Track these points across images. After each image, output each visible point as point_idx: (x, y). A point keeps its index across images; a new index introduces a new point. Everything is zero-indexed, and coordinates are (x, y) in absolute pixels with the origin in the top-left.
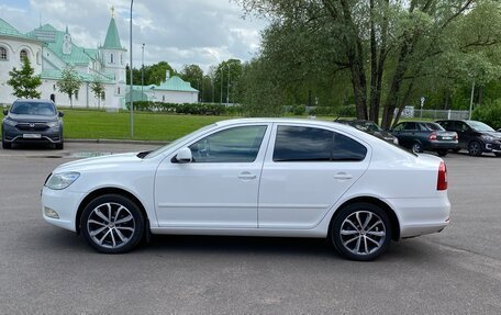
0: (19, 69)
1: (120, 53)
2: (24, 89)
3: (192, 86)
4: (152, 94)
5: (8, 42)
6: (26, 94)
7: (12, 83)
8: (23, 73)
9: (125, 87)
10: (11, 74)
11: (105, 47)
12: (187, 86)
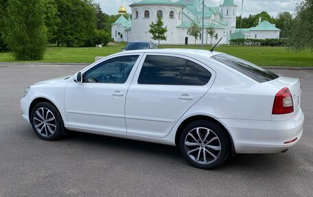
0: (155, 23)
1: (233, 8)
2: (157, 35)
3: (276, 27)
4: (248, 34)
5: (164, 7)
6: (159, 37)
7: (151, 31)
8: (158, 25)
9: (234, 30)
10: (151, 26)
11: (224, 5)
12: (273, 27)
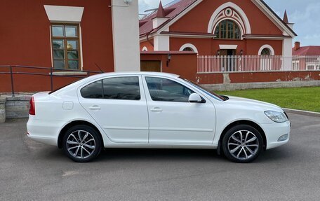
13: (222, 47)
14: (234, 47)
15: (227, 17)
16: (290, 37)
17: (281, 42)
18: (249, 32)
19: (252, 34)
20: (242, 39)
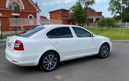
13: (13, 14)
14: (18, 15)
15: (14, 1)
16: (39, 12)
17: (36, 13)
18: (23, 9)
19: (25, 10)
20: (21, 11)
